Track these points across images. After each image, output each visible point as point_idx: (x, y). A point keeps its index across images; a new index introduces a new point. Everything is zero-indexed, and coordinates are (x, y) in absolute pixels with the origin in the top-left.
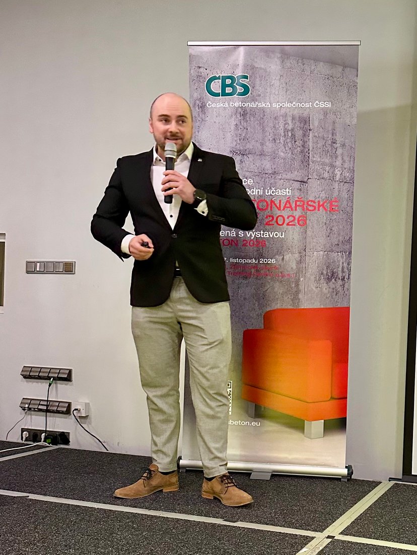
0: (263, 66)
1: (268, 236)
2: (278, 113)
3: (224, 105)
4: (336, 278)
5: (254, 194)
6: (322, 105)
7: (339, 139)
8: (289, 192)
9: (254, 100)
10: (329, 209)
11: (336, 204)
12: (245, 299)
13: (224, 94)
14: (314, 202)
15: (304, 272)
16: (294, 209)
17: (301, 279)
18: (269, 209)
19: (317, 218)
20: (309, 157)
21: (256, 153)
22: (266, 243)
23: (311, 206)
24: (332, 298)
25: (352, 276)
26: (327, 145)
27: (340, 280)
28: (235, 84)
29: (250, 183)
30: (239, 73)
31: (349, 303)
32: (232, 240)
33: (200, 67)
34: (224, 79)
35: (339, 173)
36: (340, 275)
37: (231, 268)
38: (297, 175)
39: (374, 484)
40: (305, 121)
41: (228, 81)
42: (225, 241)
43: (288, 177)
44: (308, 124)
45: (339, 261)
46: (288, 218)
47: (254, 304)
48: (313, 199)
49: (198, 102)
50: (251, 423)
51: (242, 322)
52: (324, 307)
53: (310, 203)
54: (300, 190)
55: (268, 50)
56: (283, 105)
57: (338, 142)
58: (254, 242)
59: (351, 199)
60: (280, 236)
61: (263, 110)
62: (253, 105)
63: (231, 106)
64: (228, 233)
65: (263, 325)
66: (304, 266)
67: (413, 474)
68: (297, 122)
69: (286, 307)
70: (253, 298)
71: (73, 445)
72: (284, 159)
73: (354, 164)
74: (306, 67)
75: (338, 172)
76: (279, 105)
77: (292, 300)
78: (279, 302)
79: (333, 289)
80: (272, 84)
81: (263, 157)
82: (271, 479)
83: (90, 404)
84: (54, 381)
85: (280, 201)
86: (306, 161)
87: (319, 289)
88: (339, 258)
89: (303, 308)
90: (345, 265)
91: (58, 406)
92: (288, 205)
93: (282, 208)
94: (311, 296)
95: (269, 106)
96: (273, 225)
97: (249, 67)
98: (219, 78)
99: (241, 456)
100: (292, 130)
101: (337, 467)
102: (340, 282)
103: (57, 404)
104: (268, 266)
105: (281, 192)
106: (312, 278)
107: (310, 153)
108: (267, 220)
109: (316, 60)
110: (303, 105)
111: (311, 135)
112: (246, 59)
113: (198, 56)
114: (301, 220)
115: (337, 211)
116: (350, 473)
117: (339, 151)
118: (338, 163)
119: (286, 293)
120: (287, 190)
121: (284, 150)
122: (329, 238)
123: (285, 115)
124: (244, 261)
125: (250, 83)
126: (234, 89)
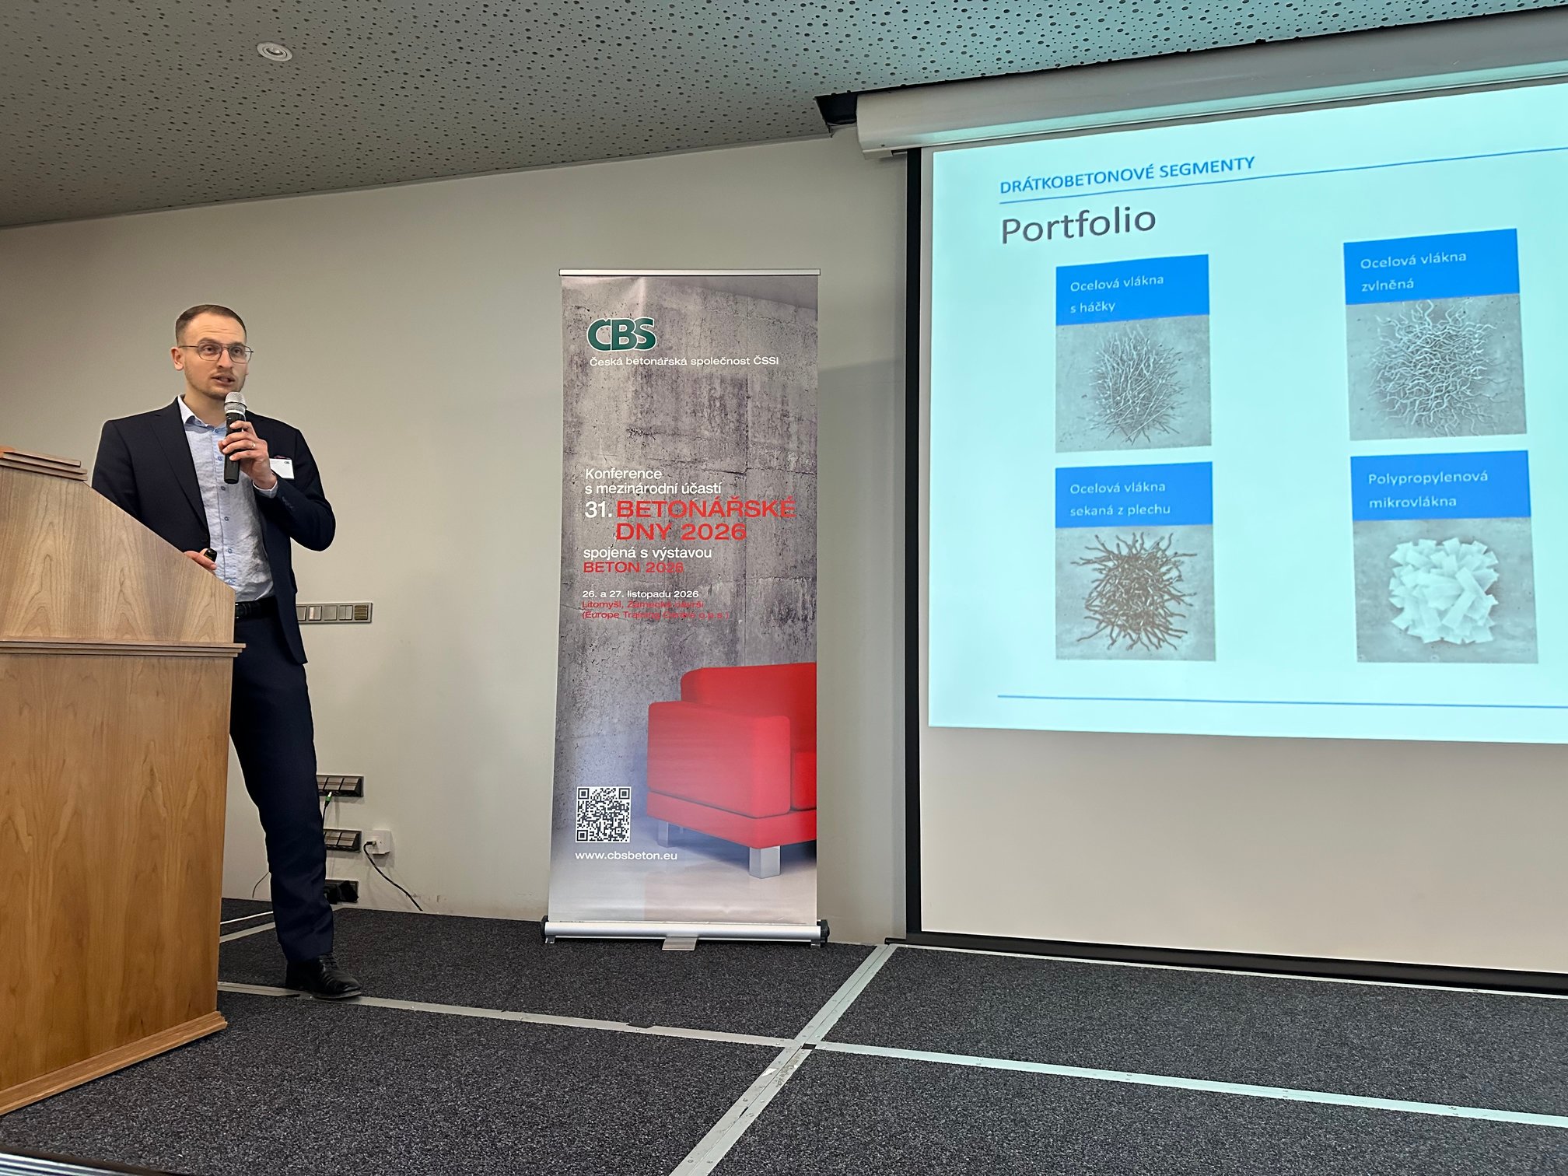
0: (674, 306)
1: (686, 556)
2: (700, 374)
3: (616, 362)
4: (794, 618)
5: (664, 492)
6: (766, 361)
7: (791, 408)
8: (718, 490)
9: (662, 355)
10: (779, 514)
11: (791, 505)
12: (651, 654)
13: (616, 346)
14: (758, 504)
15: (744, 611)
16: (726, 514)
17: (740, 621)
18: (688, 515)
19: (762, 529)
20: (747, 436)
21: (666, 432)
22: (685, 567)
23: (751, 509)
24: (789, 649)
25: (818, 615)
26: (774, 419)
27: (801, 622)
28: (633, 332)
29: (657, 476)
30: (638, 315)
31: (815, 656)
32: (630, 564)
33: (579, 308)
34: (616, 324)
35: (794, 460)
36: (800, 613)
37: (629, 607)
38: (729, 463)
39: (865, 951)
40: (740, 385)
41: (623, 328)
42: (619, 565)
43: (717, 465)
44: (745, 389)
45: (797, 592)
46: (717, 528)
47: (666, 663)
48: (756, 499)
49: (576, 358)
50: (662, 856)
51: (647, 691)
52: (776, 664)
53: (750, 505)
54: (735, 485)
55: (682, 284)
56: (707, 362)
57: (791, 415)
58: (665, 566)
59: (813, 497)
60: (706, 556)
61: (676, 368)
62: (661, 362)
63: (627, 363)
64: (624, 552)
65: (680, 695)
66: (743, 601)
67: (922, 930)
68: (728, 386)
69: (717, 666)
70: (664, 652)
71: (363, 902)
72: (709, 440)
73: (816, 445)
74: (740, 306)
75: (792, 459)
76: (700, 362)
77: (727, 654)
78: (705, 658)
79: (790, 635)
80: (688, 331)
81: (677, 438)
82: (696, 948)
83: (392, 833)
84: (333, 797)
85: (705, 503)
86: (742, 444)
87: (767, 635)
88: (797, 588)
89: (743, 665)
90: (808, 598)
91: (340, 838)
92: (717, 508)
93: (707, 514)
94: (756, 647)
95: (686, 364)
96: (694, 538)
97: (654, 307)
98: (608, 323)
99: (647, 911)
100: (721, 398)
101: (804, 924)
102: (800, 624)
103: (338, 835)
104: (687, 602)
105: (706, 490)
106: (757, 618)
107: (750, 431)
108: (684, 532)
109: (756, 297)
110: (737, 362)
111: (750, 404)
112: (648, 294)
113: (575, 291)
114: (739, 530)
115: (792, 515)
116: (825, 934)
117: (794, 428)
118: (792, 445)
119: (716, 643)
120: (715, 486)
121: (709, 427)
122: (781, 557)
123: (711, 377)
124: (650, 595)
125: (656, 330)
126: (633, 339)
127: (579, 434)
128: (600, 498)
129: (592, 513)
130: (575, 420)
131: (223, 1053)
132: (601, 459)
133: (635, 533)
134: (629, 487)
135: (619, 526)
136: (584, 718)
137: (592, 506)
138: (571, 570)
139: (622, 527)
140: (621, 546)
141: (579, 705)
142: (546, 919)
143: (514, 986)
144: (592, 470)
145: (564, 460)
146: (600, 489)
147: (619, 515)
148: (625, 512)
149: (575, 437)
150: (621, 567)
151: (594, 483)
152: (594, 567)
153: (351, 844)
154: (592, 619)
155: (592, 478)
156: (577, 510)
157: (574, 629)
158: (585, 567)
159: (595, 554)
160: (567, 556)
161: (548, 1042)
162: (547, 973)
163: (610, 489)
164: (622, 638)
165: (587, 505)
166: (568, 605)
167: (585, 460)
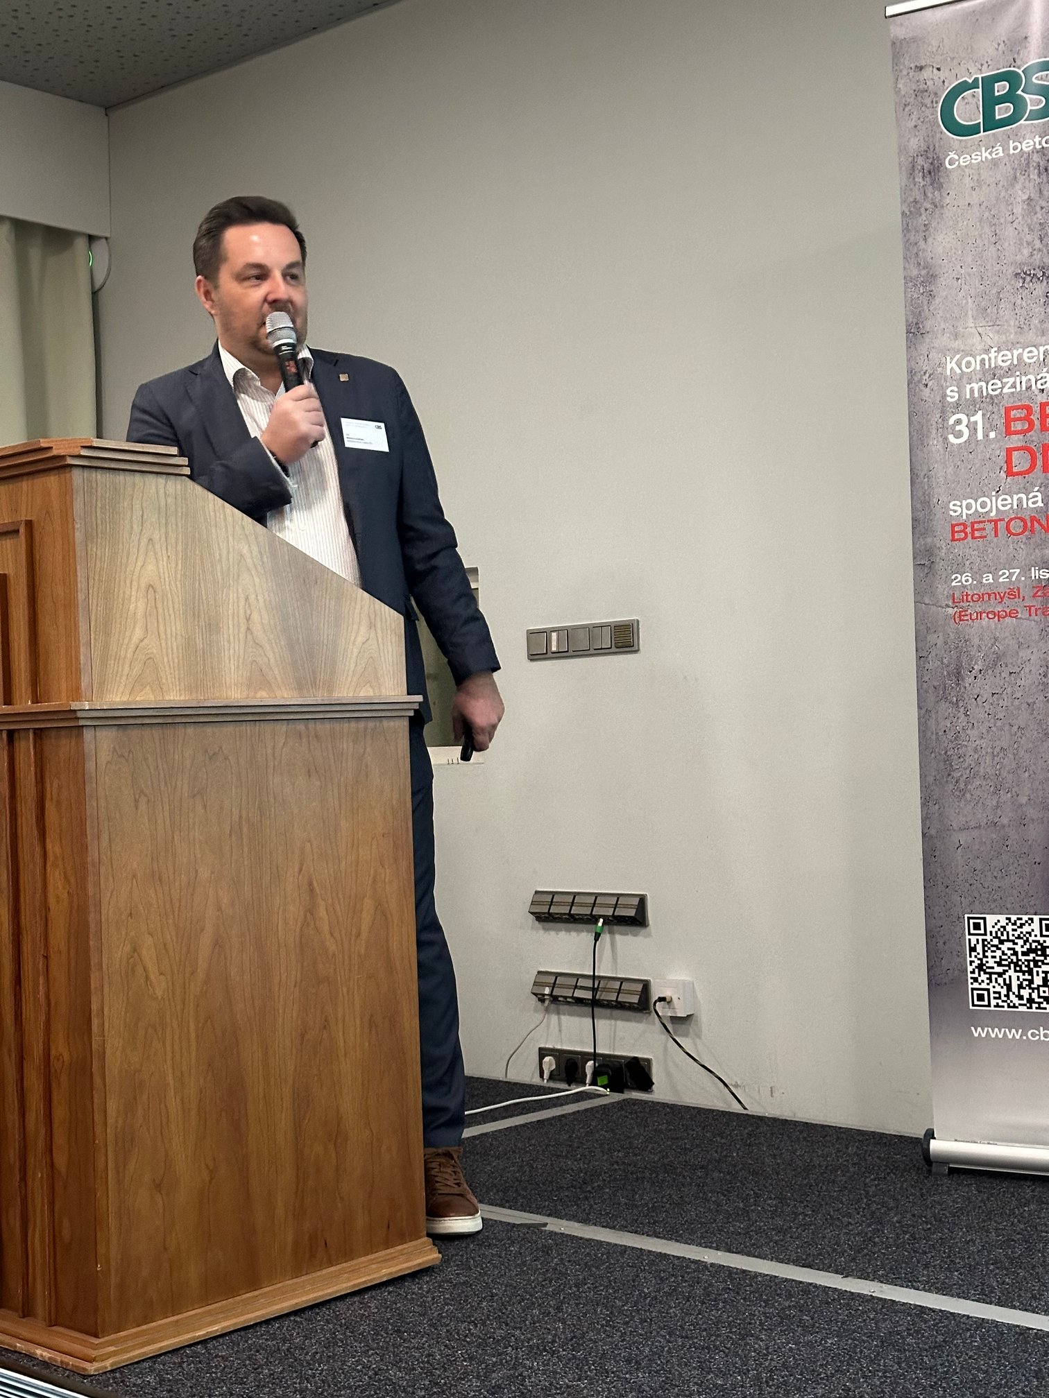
3: (990, 154)
13: (991, 123)
28: (1019, 92)
30: (1033, 58)
32: (1033, 519)
33: (921, 68)
34: (989, 83)
37: (1034, 596)
41: (1001, 88)
42: (1013, 522)
63: (1012, 151)
64: (1020, 500)
71: (661, 1092)
83: (695, 984)
84: (606, 927)
91: (619, 991)
113: (914, 38)
126: (1019, 104)
127: (931, 295)
128: (971, 406)
129: (959, 435)
130: (924, 272)
131: (433, 1299)
132: (971, 334)
133: (1039, 463)
134: (1024, 379)
135: (1009, 452)
136: (968, 796)
137: (959, 422)
138: (929, 540)
139: (1015, 453)
140: (1015, 488)
141: (956, 774)
142: (930, 1135)
143: (870, 1239)
144: (958, 356)
145: (909, 347)
146: (972, 391)
147: (1009, 432)
148: (1018, 426)
149: (926, 303)
150: (1016, 526)
151: (961, 380)
152: (969, 530)
153: (635, 999)
154: (970, 621)
155: (958, 371)
156: (934, 435)
157: (940, 642)
158: (953, 532)
159: (969, 507)
160: (921, 515)
161: (909, 1334)
162: (927, 1223)
163: (990, 387)
164: (1024, 654)
165: (951, 421)
166: (927, 602)
167: (944, 340)
